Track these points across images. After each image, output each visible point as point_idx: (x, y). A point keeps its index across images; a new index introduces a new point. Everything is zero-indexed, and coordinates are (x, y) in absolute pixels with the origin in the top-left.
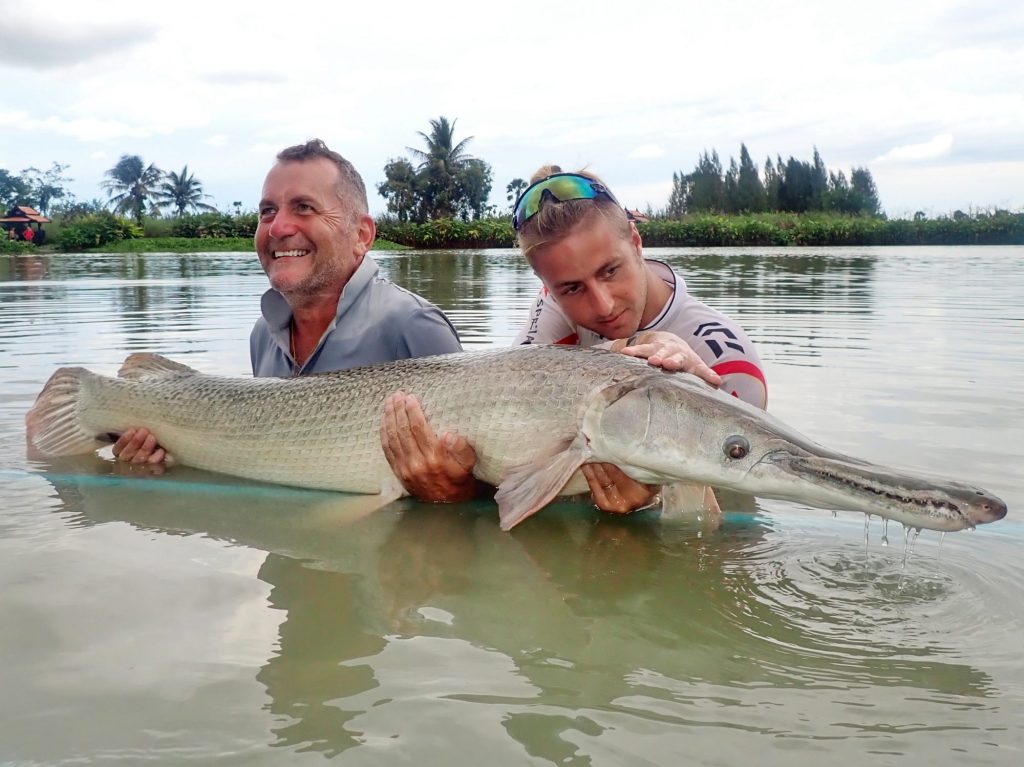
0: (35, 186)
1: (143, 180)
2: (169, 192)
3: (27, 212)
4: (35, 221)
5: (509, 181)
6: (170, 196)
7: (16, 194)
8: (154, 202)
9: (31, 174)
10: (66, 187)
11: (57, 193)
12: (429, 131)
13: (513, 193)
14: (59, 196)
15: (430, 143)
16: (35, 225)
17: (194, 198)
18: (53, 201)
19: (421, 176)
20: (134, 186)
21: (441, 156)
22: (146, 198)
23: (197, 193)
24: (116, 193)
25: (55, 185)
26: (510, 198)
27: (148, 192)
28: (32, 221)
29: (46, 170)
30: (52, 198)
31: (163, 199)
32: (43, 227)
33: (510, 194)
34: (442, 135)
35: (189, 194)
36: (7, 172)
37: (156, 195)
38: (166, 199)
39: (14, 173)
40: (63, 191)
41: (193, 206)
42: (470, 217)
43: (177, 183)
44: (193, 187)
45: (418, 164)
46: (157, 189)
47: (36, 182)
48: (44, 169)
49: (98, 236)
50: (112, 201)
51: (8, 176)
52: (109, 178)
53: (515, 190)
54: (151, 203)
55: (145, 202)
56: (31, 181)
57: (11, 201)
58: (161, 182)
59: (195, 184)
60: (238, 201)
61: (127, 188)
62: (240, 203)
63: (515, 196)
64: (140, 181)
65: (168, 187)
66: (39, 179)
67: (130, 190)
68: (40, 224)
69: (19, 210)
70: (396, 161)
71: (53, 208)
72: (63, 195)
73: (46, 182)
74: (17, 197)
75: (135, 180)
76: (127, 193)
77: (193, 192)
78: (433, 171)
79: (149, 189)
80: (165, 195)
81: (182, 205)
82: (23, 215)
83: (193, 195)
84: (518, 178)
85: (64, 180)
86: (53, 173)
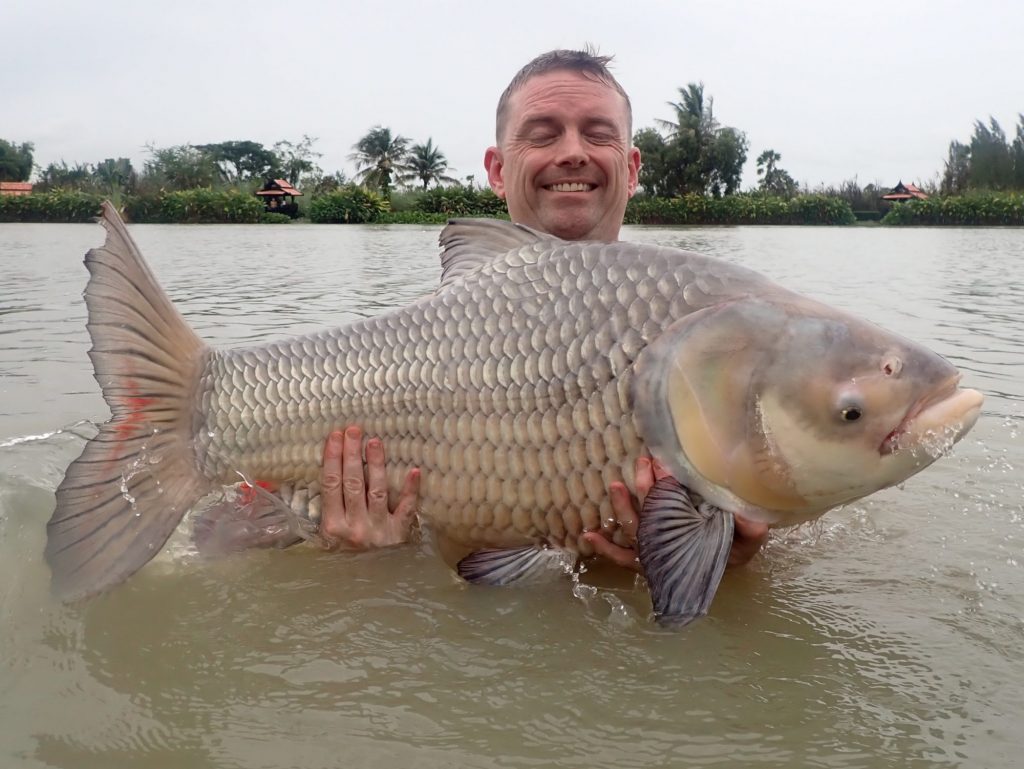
0: (287, 159)
1: (389, 153)
2: (413, 165)
3: (282, 185)
4: (289, 194)
5: (760, 153)
6: (414, 169)
7: (269, 167)
8: (399, 175)
9: (284, 148)
10: (314, 161)
11: (306, 166)
12: (679, 99)
13: (764, 166)
14: (308, 171)
15: (681, 112)
16: (289, 198)
17: (437, 171)
18: (303, 175)
19: (672, 148)
20: (380, 159)
21: (690, 126)
22: (392, 171)
23: (441, 167)
24: (364, 167)
25: (305, 159)
26: (760, 171)
27: (394, 166)
28: (287, 194)
29: (296, 144)
30: (301, 172)
31: (407, 173)
32: (297, 201)
33: (761, 167)
34: (693, 105)
35: (433, 168)
36: (262, 146)
37: (401, 168)
38: (411, 173)
39: (268, 147)
40: (313, 165)
41: (436, 180)
42: (722, 191)
43: (421, 156)
44: (438, 161)
45: (667, 135)
46: (402, 163)
47: (287, 155)
48: (295, 144)
49: (348, 210)
50: (359, 175)
51: (263, 150)
52: (356, 151)
53: (766, 164)
54: (397, 177)
55: (391, 175)
56: (283, 154)
57: (264, 175)
58: (407, 155)
59: (439, 157)
60: (471, 174)
61: (374, 160)
62: (473, 177)
63: (766, 170)
64: (386, 154)
65: (413, 161)
66: (290, 153)
67: (377, 163)
68: (293, 197)
69: (275, 183)
70: (644, 131)
71: (302, 181)
72: (311, 169)
73: (296, 155)
74: (270, 171)
75: (380, 153)
76: (374, 166)
77: (437, 165)
78: (683, 142)
79: (394, 162)
80: (410, 168)
81: (426, 179)
82: (279, 188)
83: (437, 168)
84: (769, 149)
85: (313, 154)
86: (304, 147)
